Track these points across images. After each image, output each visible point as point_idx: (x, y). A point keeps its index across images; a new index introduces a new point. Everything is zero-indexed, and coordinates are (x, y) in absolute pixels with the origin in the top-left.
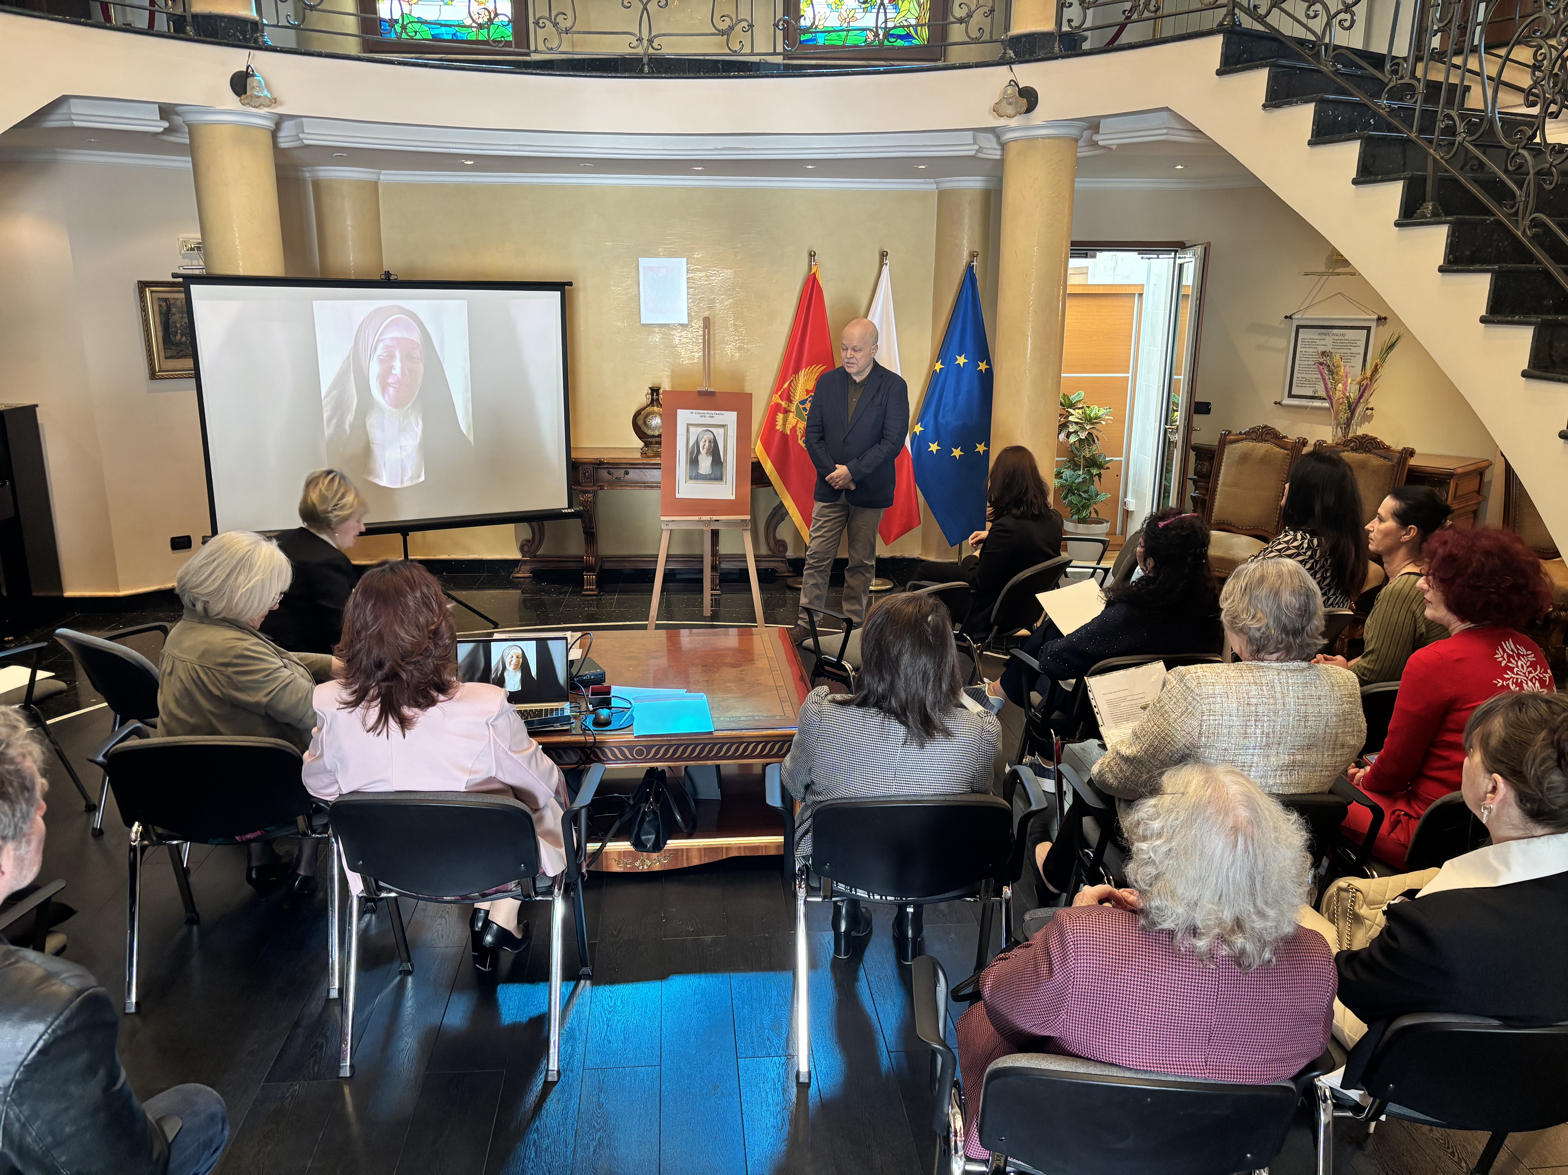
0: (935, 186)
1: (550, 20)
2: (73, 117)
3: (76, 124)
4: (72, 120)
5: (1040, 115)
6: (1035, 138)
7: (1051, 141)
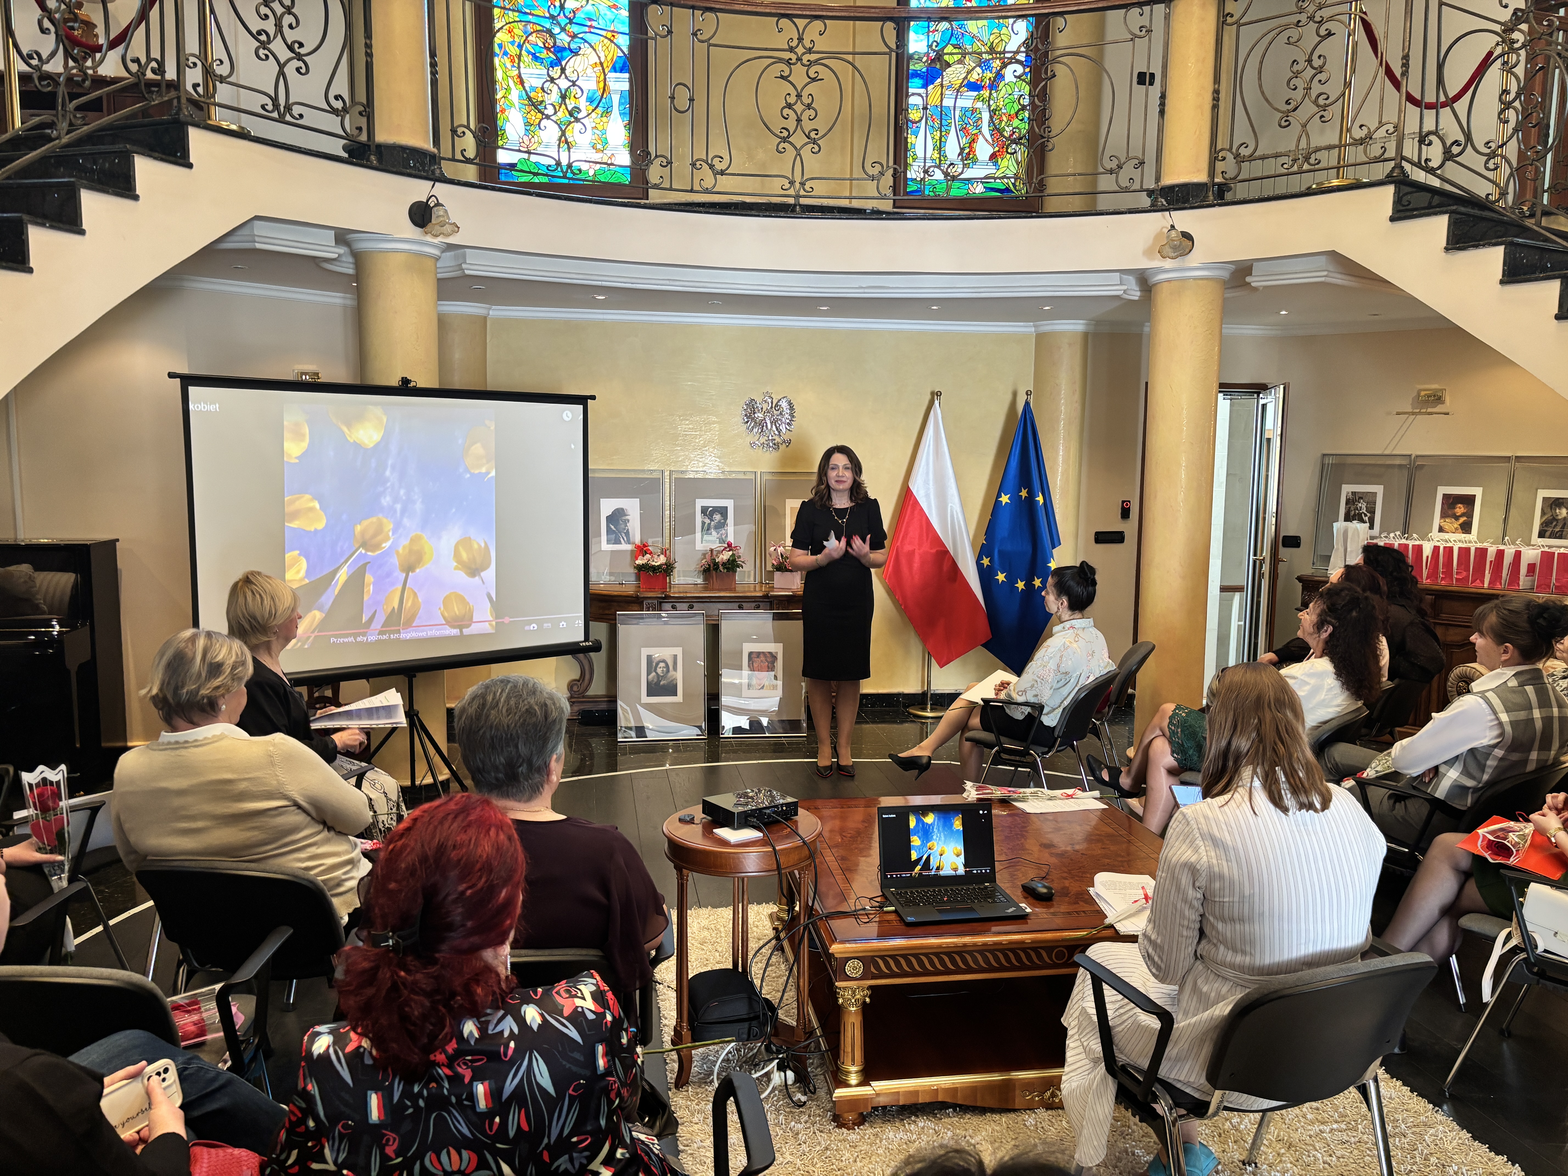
0: (1033, 329)
1: (707, 163)
2: (257, 239)
3: (258, 246)
4: (255, 242)
5: (1196, 258)
6: (1189, 278)
7: (1205, 282)
